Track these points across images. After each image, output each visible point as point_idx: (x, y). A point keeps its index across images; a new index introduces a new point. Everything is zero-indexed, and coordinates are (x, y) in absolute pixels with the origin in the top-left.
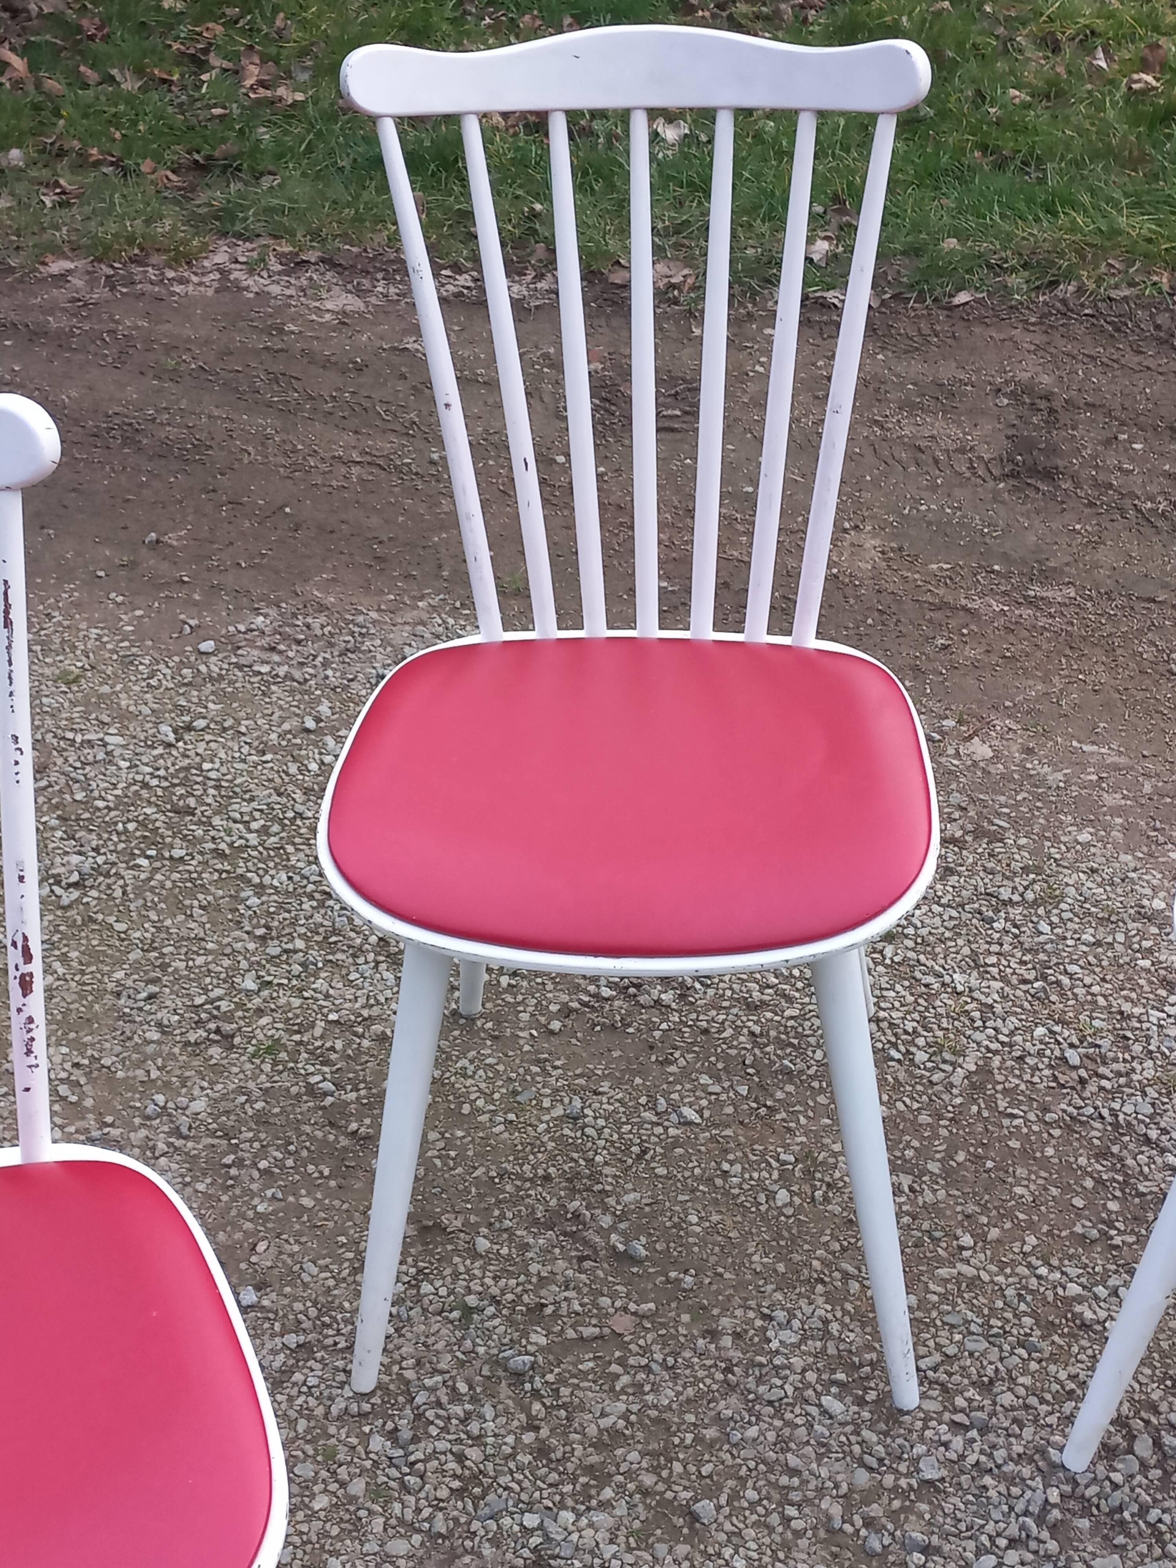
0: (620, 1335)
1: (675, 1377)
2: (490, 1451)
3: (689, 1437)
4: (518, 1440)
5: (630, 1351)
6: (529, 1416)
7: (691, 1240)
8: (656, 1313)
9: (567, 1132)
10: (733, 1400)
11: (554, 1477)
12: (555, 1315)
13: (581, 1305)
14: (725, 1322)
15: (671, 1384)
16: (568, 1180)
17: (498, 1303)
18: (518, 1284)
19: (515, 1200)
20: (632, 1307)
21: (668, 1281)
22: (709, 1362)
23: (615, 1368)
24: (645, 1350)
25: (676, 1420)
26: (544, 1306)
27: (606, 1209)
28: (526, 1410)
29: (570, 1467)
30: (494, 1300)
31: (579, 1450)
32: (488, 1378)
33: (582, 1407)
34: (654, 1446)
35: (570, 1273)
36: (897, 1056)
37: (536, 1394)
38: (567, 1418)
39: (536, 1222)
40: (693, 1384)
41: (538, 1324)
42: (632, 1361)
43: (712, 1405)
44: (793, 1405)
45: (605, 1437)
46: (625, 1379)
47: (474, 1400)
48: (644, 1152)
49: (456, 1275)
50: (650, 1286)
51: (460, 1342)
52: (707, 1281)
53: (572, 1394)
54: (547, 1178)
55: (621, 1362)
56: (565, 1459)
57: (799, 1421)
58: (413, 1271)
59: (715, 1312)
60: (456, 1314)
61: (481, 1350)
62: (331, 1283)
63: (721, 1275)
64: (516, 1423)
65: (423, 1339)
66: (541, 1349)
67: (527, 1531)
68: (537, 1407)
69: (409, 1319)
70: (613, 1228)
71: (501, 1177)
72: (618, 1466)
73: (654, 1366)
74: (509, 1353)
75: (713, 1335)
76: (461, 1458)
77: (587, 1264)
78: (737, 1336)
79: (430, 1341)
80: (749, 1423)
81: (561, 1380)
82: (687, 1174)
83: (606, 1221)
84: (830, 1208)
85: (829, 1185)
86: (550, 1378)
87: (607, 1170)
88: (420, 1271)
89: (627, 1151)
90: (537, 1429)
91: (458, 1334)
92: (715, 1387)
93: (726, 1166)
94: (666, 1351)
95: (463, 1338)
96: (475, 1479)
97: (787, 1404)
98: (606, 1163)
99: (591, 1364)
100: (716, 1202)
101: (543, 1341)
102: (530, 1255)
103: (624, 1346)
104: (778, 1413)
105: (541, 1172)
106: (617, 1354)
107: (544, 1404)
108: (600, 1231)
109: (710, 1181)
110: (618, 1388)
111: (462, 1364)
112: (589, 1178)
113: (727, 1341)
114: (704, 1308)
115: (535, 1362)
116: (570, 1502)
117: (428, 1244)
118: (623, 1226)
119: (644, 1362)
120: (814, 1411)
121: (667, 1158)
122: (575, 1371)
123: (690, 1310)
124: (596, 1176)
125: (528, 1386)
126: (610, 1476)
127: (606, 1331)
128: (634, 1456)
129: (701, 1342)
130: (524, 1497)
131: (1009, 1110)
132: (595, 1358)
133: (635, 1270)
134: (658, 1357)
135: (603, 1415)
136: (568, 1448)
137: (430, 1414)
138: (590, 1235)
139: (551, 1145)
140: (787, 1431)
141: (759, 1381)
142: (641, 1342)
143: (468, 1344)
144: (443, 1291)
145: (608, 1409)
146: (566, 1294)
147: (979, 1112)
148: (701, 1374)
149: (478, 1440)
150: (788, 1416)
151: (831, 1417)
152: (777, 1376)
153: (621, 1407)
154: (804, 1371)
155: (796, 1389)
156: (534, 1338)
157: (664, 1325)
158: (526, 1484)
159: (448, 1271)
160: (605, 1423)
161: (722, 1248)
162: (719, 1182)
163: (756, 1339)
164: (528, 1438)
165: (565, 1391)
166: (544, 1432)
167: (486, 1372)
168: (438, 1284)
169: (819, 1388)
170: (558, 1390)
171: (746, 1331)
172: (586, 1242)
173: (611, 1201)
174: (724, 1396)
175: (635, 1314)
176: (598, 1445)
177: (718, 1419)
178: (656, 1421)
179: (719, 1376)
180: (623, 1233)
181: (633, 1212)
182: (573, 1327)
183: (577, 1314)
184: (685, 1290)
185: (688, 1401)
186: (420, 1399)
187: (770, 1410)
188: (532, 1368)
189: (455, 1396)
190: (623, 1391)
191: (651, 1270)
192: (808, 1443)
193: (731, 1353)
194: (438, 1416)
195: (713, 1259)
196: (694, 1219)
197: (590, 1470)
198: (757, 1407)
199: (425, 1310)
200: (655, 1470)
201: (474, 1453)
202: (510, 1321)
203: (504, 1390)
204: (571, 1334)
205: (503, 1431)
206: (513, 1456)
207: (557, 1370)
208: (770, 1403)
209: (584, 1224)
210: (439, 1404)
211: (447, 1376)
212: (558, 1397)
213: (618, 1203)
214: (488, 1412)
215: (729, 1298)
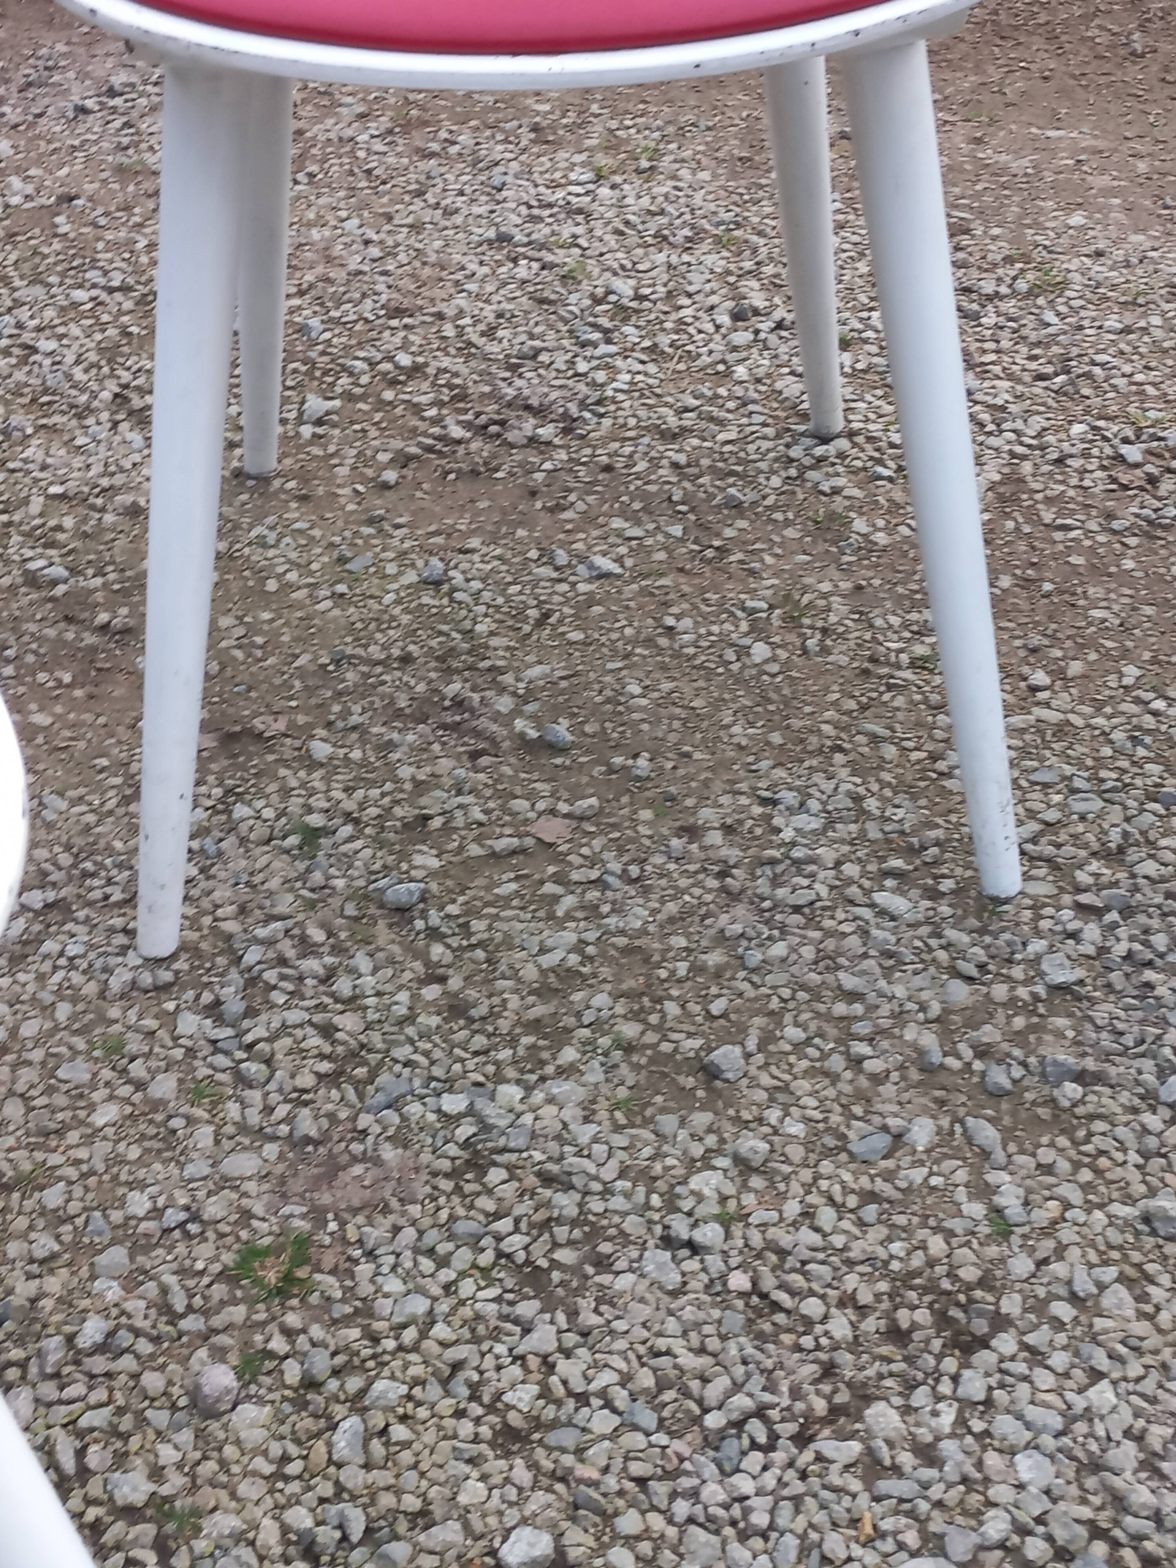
0: (551, 845)
1: (646, 891)
2: (372, 1016)
3: (682, 968)
4: (415, 997)
5: (570, 864)
6: (427, 964)
7: (636, 716)
8: (600, 812)
9: (426, 600)
10: (740, 910)
11: (479, 1041)
12: (447, 829)
13: (486, 812)
14: (706, 814)
15: (641, 901)
16: (437, 659)
17: (356, 822)
18: (383, 795)
19: (364, 690)
20: (563, 807)
21: (611, 771)
22: (692, 868)
23: (550, 888)
24: (593, 861)
25: (657, 946)
26: (427, 818)
27: (502, 690)
28: (423, 955)
29: (504, 1025)
30: (348, 817)
31: (514, 1002)
32: (356, 919)
33: (508, 943)
34: (629, 984)
35: (461, 772)
36: (886, 472)
37: (434, 934)
38: (488, 961)
39: (399, 714)
40: (674, 898)
41: (424, 842)
42: (575, 876)
43: (708, 922)
44: (833, 908)
45: (552, 979)
46: (569, 901)
47: (337, 950)
48: (546, 616)
49: (286, 792)
50: (585, 779)
51: (303, 877)
52: (669, 765)
53: (490, 928)
54: (406, 660)
55: (559, 879)
56: (493, 1015)
57: (846, 928)
58: (218, 792)
59: (690, 802)
60: (293, 840)
61: (340, 883)
62: (91, 818)
63: (687, 755)
64: (408, 975)
65: (245, 878)
66: (433, 874)
67: (450, 1120)
68: (437, 951)
69: (220, 854)
70: (516, 712)
71: (337, 662)
72: (579, 1015)
73: (610, 879)
74: (382, 883)
75: (692, 832)
76: (327, 1031)
77: (484, 761)
78: (728, 830)
79: (257, 879)
80: (769, 938)
81: (470, 911)
82: (615, 636)
83: (505, 704)
84: (830, 659)
85: (825, 631)
86: (453, 909)
87: (494, 642)
88: (229, 792)
89: (520, 615)
90: (442, 980)
91: (301, 866)
92: (709, 898)
93: (670, 621)
94: (625, 859)
95: (309, 871)
96: (355, 1056)
97: (824, 909)
98: (492, 634)
99: (513, 886)
100: (664, 667)
101: (434, 863)
102: (394, 756)
103: (560, 858)
104: (812, 922)
105: (396, 652)
106: (551, 869)
107: (448, 946)
108: (497, 717)
109: (649, 642)
110: (560, 913)
111: (311, 905)
112: (469, 652)
113: (715, 838)
114: (672, 799)
115: (424, 891)
116: (510, 1073)
117: (236, 756)
118: (530, 708)
119: (594, 874)
120: (866, 913)
121: (580, 619)
122: (489, 898)
123: (650, 804)
124: (479, 650)
125: (419, 924)
126: (568, 1031)
127: (529, 842)
128: (601, 1000)
129: (675, 842)
130: (437, 1072)
131: (1059, 521)
132: (517, 879)
133: (558, 761)
134: (615, 866)
135: (543, 951)
136: (496, 1000)
137: (271, 976)
138: (483, 723)
139: (405, 619)
140: (830, 944)
141: (775, 882)
142: (585, 851)
143: (317, 877)
144: (269, 813)
145: (549, 943)
146: (460, 799)
147: (1017, 529)
148: (683, 883)
149: (352, 1003)
150: (828, 923)
151: (893, 918)
152: (800, 873)
153: (570, 937)
154: (838, 864)
155: (832, 888)
156: (418, 860)
157: (614, 827)
158: (437, 1054)
159: (273, 787)
160: (548, 960)
161: (685, 721)
162: (663, 642)
163: (758, 831)
164: (431, 992)
165: (478, 925)
166: (455, 983)
167: (351, 910)
168: (259, 804)
169: (867, 884)
170: (466, 925)
171: (740, 822)
172: (477, 734)
173: (508, 679)
174: (725, 908)
175: (566, 816)
176: (543, 992)
177: (721, 938)
178: (627, 951)
179: (713, 883)
180: (533, 717)
181: (543, 689)
182: (478, 840)
183: (481, 824)
184: (638, 779)
185: (671, 920)
186: (252, 956)
187: (797, 919)
188: (423, 899)
189: (307, 948)
190: (569, 916)
191: (582, 759)
192: (865, 956)
193: (724, 852)
194: (283, 977)
195: (673, 738)
196: (635, 689)
197: (534, 1027)
198: (778, 917)
199: (243, 841)
200: (638, 1016)
201: (348, 1022)
202: (379, 843)
203: (383, 933)
204: (475, 850)
205: (388, 988)
206: (410, 1019)
207: (461, 899)
208: (797, 909)
209: (472, 711)
210: (283, 961)
211: (290, 923)
212: (469, 935)
213: (518, 680)
214: (362, 962)
215: (706, 783)
